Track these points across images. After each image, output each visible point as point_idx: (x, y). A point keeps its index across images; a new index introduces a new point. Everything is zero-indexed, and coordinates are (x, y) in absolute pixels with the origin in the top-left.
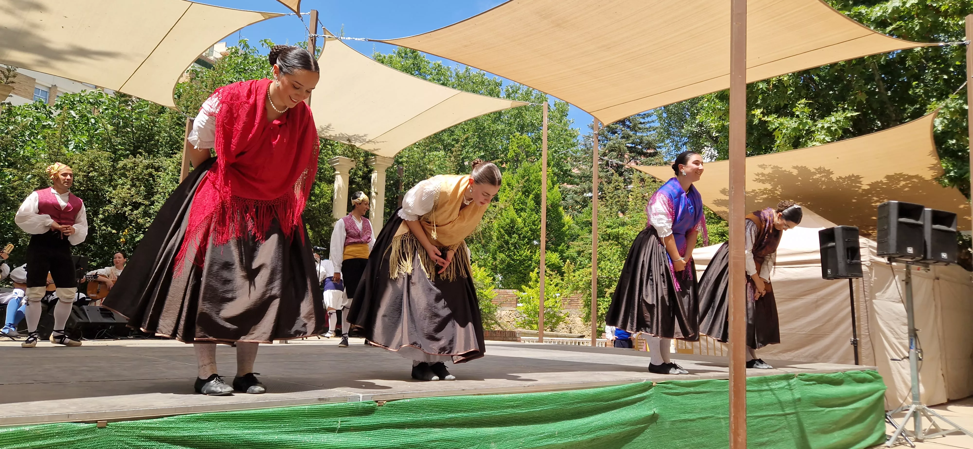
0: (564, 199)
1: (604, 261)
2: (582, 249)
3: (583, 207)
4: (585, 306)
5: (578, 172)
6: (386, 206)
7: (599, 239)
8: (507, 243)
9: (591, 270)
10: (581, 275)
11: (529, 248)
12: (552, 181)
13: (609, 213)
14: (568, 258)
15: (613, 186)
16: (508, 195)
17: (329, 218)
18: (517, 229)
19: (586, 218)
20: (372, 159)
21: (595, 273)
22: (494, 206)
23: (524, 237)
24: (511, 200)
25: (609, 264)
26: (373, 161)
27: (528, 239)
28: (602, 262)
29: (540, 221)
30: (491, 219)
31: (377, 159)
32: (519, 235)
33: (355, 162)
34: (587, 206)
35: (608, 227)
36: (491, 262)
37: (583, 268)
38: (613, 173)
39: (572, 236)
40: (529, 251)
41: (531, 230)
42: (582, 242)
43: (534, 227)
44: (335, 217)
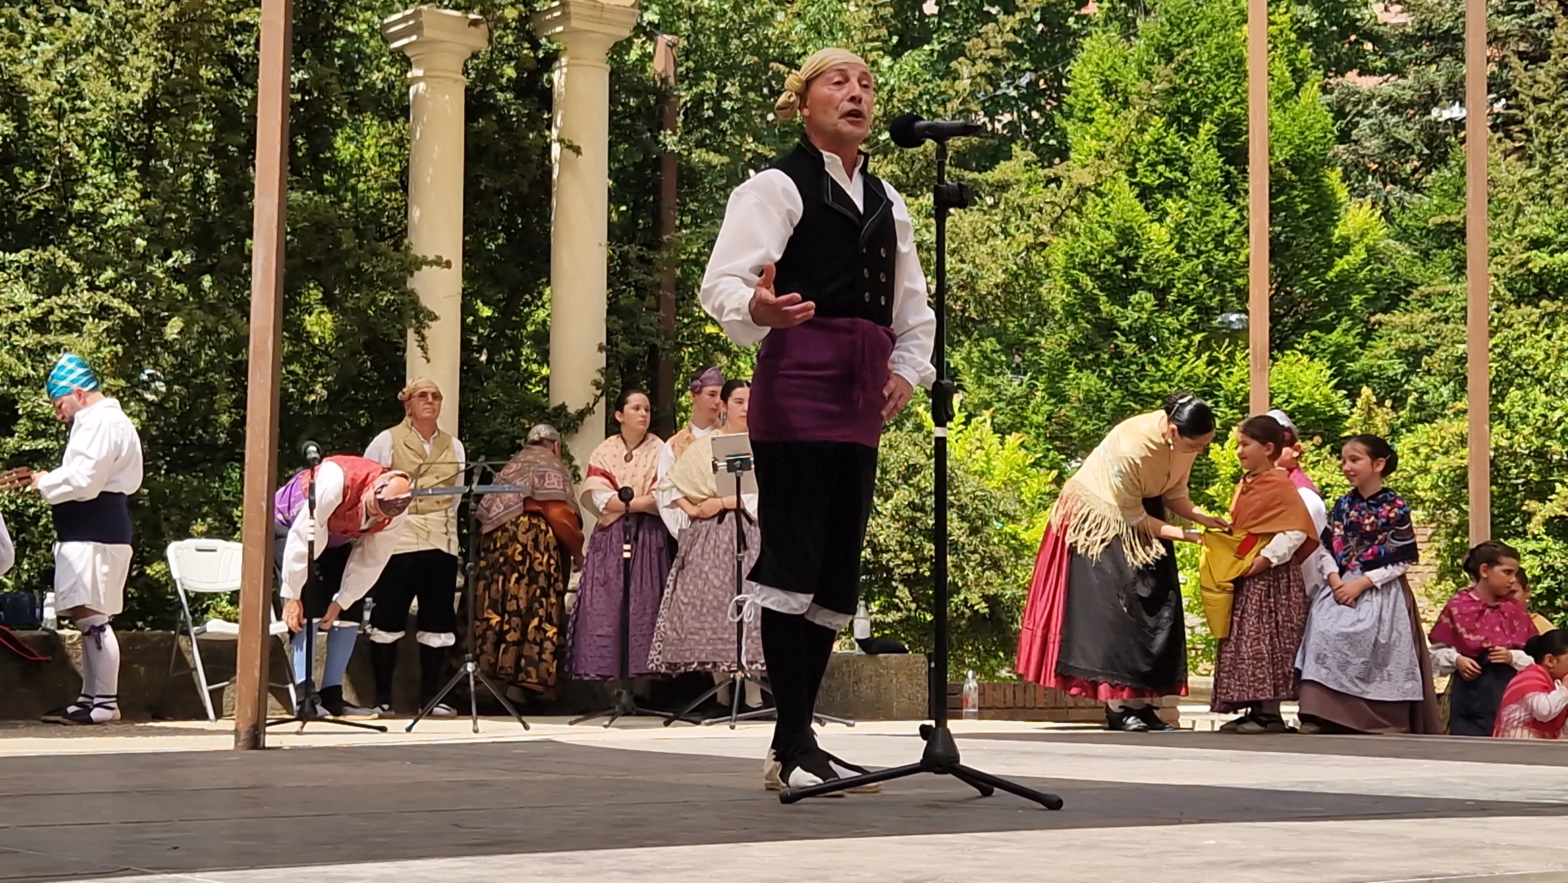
0: (1344, 137)
1: (1520, 387)
2: (1424, 343)
3: (1429, 164)
4: (1441, 578)
5: (1403, 18)
6: (614, 198)
7: (1496, 294)
8: (1107, 328)
9: (1461, 426)
10: (1424, 451)
11: (1205, 345)
12: (1291, 63)
13: (1535, 187)
14: (1367, 377)
15: (1554, 71)
16: (1107, 131)
17: (397, 255)
18: (1146, 268)
19: (1441, 209)
20: (551, 10)
21: (1483, 440)
22: (1050, 181)
23: (1183, 300)
24: (1118, 151)
25: (1544, 398)
26: (556, 22)
27: (1198, 310)
28: (1514, 393)
29: (1246, 231)
30: (1039, 232)
31: (572, 9)
32: (1160, 293)
33: (484, 27)
34: (1443, 160)
35: (1537, 244)
36: (1046, 408)
37: (1430, 419)
38: (1552, 19)
39: (1382, 285)
40: (1205, 357)
41: (1208, 268)
42: (1426, 314)
43: (1220, 256)
44: (418, 251)
